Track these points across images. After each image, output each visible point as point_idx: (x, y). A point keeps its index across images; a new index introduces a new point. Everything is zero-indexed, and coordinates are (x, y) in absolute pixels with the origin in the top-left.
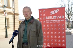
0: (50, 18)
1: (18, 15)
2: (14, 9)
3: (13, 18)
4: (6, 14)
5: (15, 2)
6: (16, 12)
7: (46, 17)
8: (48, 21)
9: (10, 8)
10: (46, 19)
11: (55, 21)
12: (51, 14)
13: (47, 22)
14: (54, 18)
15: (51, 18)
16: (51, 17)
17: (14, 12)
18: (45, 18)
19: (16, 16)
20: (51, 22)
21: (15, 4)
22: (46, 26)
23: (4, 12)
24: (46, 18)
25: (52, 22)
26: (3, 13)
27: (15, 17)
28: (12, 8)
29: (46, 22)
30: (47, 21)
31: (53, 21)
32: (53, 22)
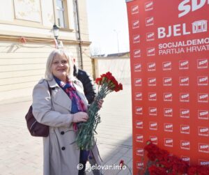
0: (175, 30)
1: (88, 44)
2: (79, 32)
3: (78, 53)
4: (59, 43)
5: (80, 18)
6: (83, 39)
7: (159, 29)
8: (167, 45)
9: (71, 31)
10: (159, 37)
11: (199, 45)
12: (180, 15)
13: (164, 52)
14: (194, 32)
15: (181, 32)
16: (181, 28)
17: (79, 39)
18: (153, 34)
19: (83, 48)
20: (182, 50)
21: (80, 21)
22: (159, 66)
23: (56, 40)
24: (159, 33)
25: (185, 48)
26: (54, 42)
27: (83, 50)
28: (75, 31)
29: (157, 50)
30: (161, 46)
31: (193, 42)
32: (191, 50)
